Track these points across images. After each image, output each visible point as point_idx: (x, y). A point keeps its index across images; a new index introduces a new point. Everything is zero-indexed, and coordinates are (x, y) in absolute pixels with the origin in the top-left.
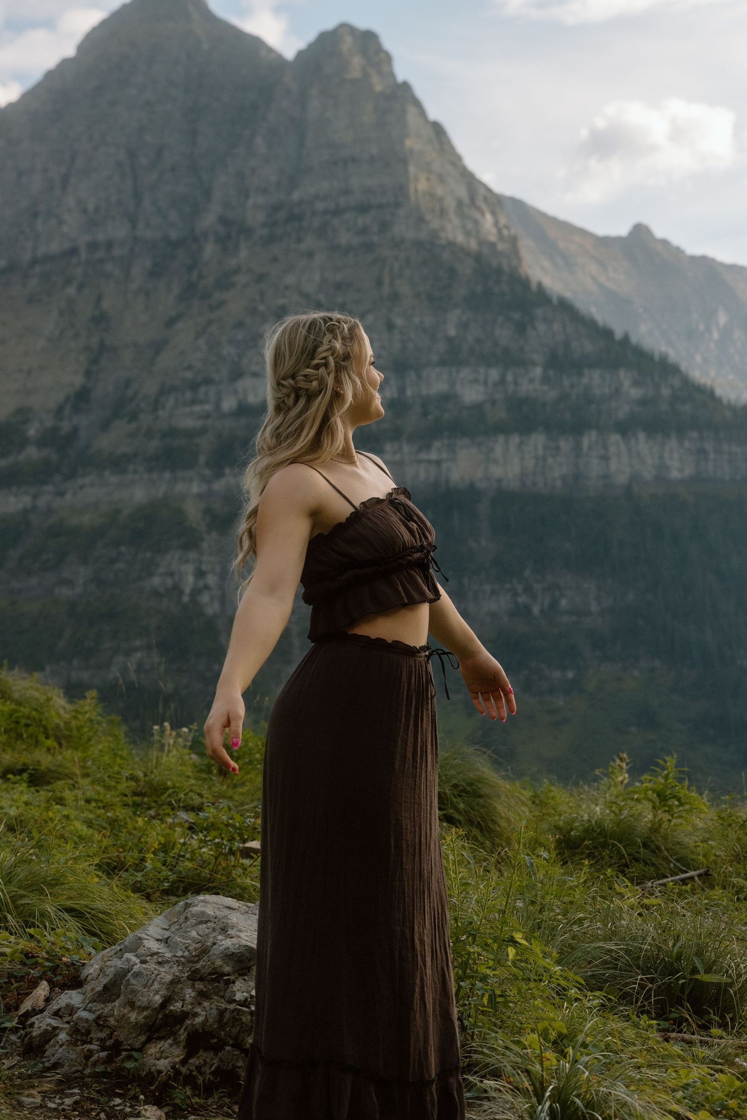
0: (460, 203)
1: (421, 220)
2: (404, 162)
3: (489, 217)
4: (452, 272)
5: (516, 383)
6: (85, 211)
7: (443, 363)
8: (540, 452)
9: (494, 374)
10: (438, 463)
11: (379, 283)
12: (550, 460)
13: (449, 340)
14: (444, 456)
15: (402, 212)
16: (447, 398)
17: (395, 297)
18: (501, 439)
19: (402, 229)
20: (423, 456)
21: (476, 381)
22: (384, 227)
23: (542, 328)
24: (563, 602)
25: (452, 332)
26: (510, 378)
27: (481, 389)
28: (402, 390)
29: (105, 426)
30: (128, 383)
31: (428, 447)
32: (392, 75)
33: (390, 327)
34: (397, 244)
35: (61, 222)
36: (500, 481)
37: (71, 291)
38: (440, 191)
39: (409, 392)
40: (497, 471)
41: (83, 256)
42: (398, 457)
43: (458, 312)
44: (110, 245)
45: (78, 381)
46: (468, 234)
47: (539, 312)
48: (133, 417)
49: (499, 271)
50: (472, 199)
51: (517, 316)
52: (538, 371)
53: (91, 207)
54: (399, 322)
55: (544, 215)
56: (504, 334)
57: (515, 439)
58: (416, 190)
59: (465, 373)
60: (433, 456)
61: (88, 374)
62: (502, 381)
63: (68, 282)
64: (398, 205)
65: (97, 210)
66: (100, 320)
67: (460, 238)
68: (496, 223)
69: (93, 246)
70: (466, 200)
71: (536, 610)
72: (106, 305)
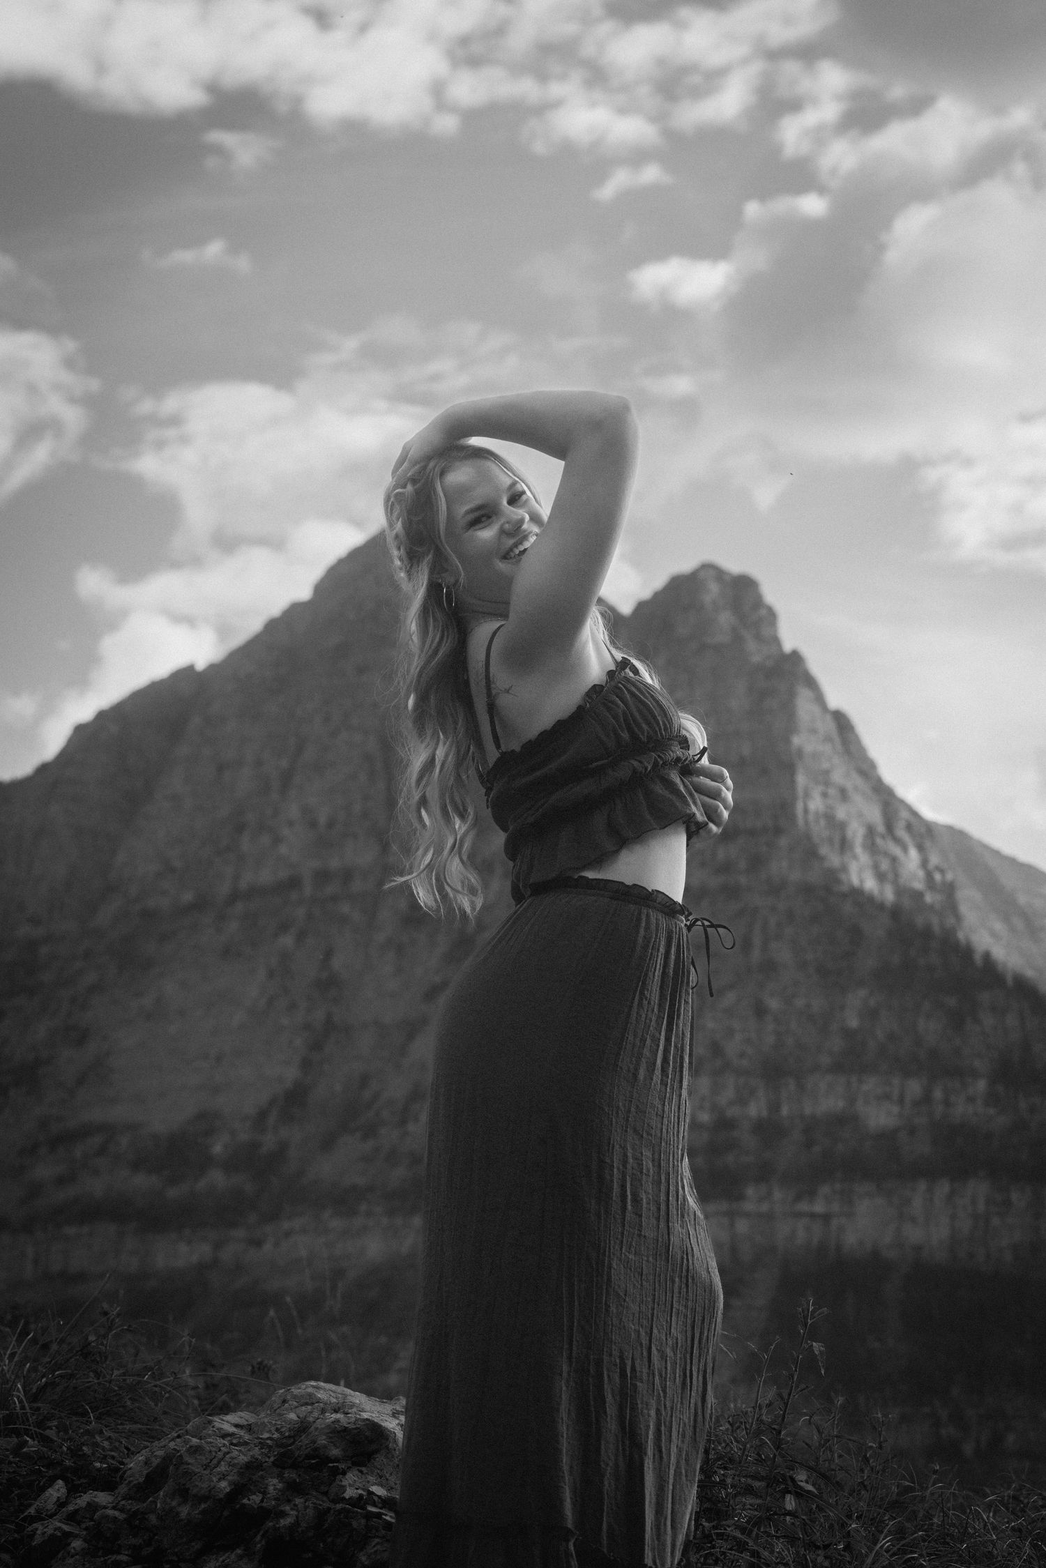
0: (871, 832)
1: (811, 854)
2: (789, 768)
3: (913, 853)
4: (856, 934)
5: (947, 1103)
6: (313, 824)
7: (838, 1068)
8: (981, 1207)
9: (915, 1087)
10: (826, 1218)
11: (747, 945)
12: (996, 1221)
13: (848, 1034)
14: (836, 1207)
15: (783, 842)
16: (845, 1120)
17: (769, 967)
18: (922, 1186)
19: (781, 867)
20: (803, 1206)
21: (887, 1097)
22: (756, 862)
23: (988, 1020)
24: (1011, 1438)
25: (854, 1023)
26: (938, 1094)
27: (895, 1109)
28: (775, 1107)
29: (328, 1143)
30: (364, 1080)
31: (812, 1194)
32: (776, 641)
33: (760, 1011)
34: (776, 888)
35: (277, 840)
36: (918, 1248)
37: (287, 940)
38: (841, 813)
39: (785, 1111)
40: (914, 1234)
41: (308, 890)
42: (764, 1208)
43: (862, 993)
44: (347, 875)
45: (291, 1074)
46: (881, 877)
47: (985, 997)
48: (370, 1132)
49: (927, 933)
50: (890, 827)
51: (952, 1002)
52: (981, 1085)
53: (322, 820)
54: (774, 1004)
55: (997, 853)
56: (931, 1028)
57: (943, 1187)
58: (806, 811)
59: (871, 1084)
60: (819, 1208)
61: (306, 1064)
62: (927, 1098)
63: (284, 928)
64: (778, 831)
65: (331, 824)
66: (328, 985)
67: (870, 884)
68: (924, 863)
69: (323, 876)
70: (881, 828)
71: (968, 1449)
72: (337, 963)
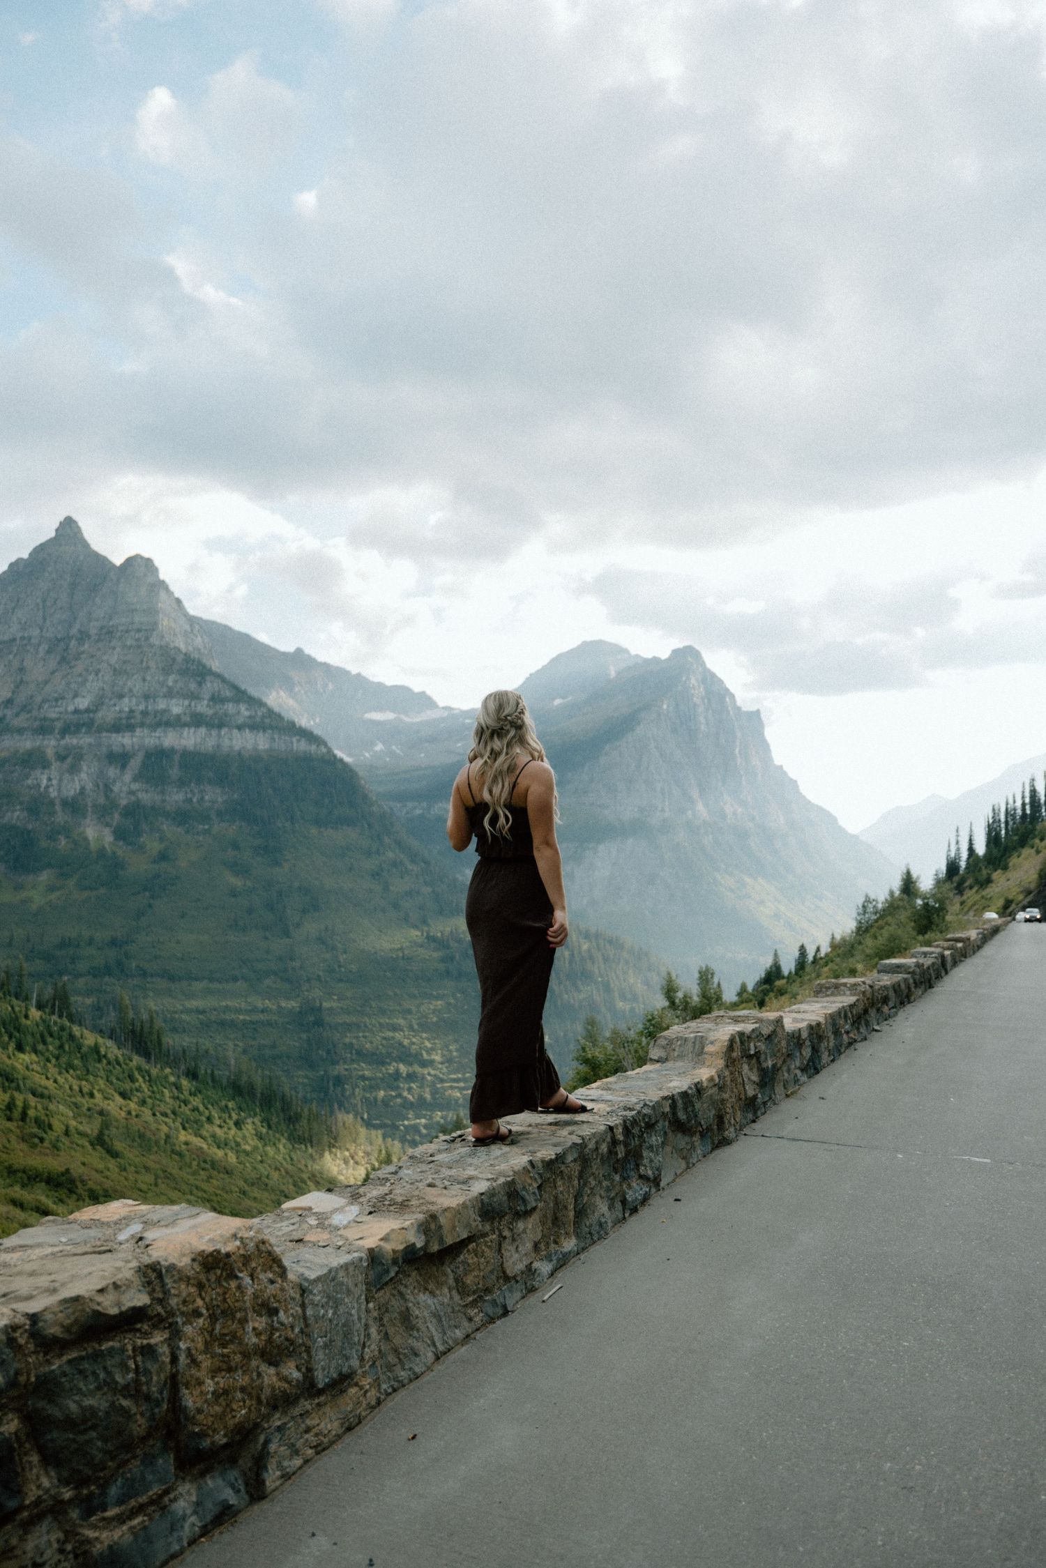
1: (163, 637)
2: (157, 612)
4: (174, 660)
5: (195, 707)
6: (20, 623)
7: (165, 696)
8: (203, 736)
9: (186, 702)
10: (159, 738)
11: (142, 661)
12: (207, 739)
13: (169, 688)
14: (162, 734)
15: (155, 633)
16: (164, 711)
17: (148, 668)
18: (187, 729)
19: (154, 640)
20: (153, 734)
21: (179, 705)
22: (147, 639)
23: (209, 685)
25: (170, 683)
26: (193, 704)
27: (181, 708)
28: (147, 707)
29: (17, 715)
30: (32, 697)
31: (155, 731)
32: (158, 576)
33: (144, 680)
34: (152, 646)
35: (9, 627)
36: (185, 746)
37: (11, 657)
38: (173, 625)
39: (150, 708)
40: (184, 742)
41: (18, 642)
42: (142, 734)
43: (174, 676)
44: (30, 638)
45: (9, 695)
47: (209, 677)
48: (29, 712)
51: (199, 679)
52: (206, 702)
53: (23, 622)
54: (148, 678)
56: (193, 686)
57: (192, 730)
58: (162, 624)
59: (174, 701)
60: (157, 734)
61: (13, 692)
62: (190, 706)
63: (10, 653)
64: (153, 630)
65: (26, 623)
66: (22, 670)
69: (22, 638)
72: (25, 664)
